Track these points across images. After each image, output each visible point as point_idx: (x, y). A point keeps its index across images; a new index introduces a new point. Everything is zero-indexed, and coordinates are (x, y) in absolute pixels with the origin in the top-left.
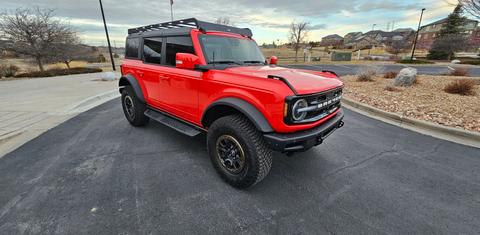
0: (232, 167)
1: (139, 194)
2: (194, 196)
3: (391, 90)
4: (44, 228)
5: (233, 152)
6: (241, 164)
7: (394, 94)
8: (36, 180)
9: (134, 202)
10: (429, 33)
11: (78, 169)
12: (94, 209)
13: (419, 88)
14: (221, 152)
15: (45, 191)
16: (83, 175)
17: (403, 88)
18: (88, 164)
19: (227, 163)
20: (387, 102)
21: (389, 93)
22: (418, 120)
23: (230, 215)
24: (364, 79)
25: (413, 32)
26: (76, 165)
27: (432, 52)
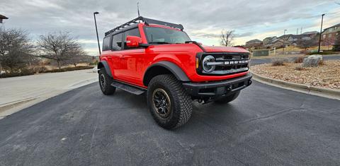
0: (163, 113)
1: (96, 131)
2: (134, 134)
3: (299, 69)
4: (28, 148)
5: (164, 101)
6: (169, 108)
7: (302, 72)
8: (34, 122)
9: (91, 136)
10: (332, 33)
11: (62, 117)
12: (63, 139)
13: (325, 67)
14: (156, 103)
15: (37, 128)
16: (64, 120)
17: (310, 68)
18: (69, 114)
19: (160, 110)
20: (296, 77)
21: (298, 72)
22: (324, 88)
23: (158, 145)
24: (277, 64)
25: (318, 34)
26: (61, 115)
27: (336, 46)
